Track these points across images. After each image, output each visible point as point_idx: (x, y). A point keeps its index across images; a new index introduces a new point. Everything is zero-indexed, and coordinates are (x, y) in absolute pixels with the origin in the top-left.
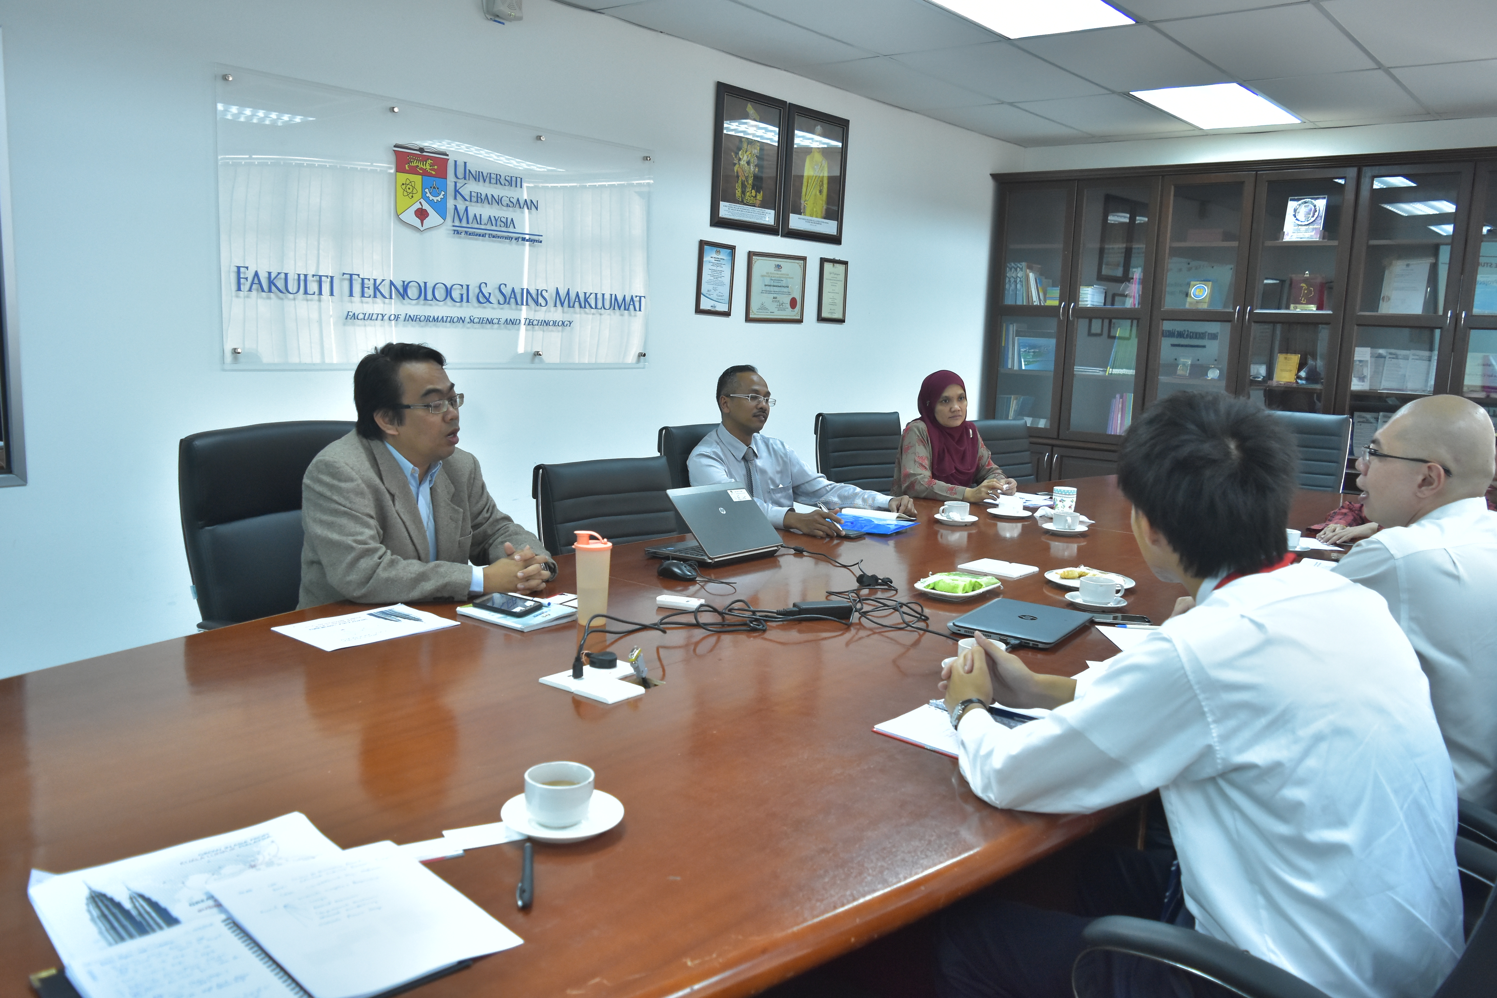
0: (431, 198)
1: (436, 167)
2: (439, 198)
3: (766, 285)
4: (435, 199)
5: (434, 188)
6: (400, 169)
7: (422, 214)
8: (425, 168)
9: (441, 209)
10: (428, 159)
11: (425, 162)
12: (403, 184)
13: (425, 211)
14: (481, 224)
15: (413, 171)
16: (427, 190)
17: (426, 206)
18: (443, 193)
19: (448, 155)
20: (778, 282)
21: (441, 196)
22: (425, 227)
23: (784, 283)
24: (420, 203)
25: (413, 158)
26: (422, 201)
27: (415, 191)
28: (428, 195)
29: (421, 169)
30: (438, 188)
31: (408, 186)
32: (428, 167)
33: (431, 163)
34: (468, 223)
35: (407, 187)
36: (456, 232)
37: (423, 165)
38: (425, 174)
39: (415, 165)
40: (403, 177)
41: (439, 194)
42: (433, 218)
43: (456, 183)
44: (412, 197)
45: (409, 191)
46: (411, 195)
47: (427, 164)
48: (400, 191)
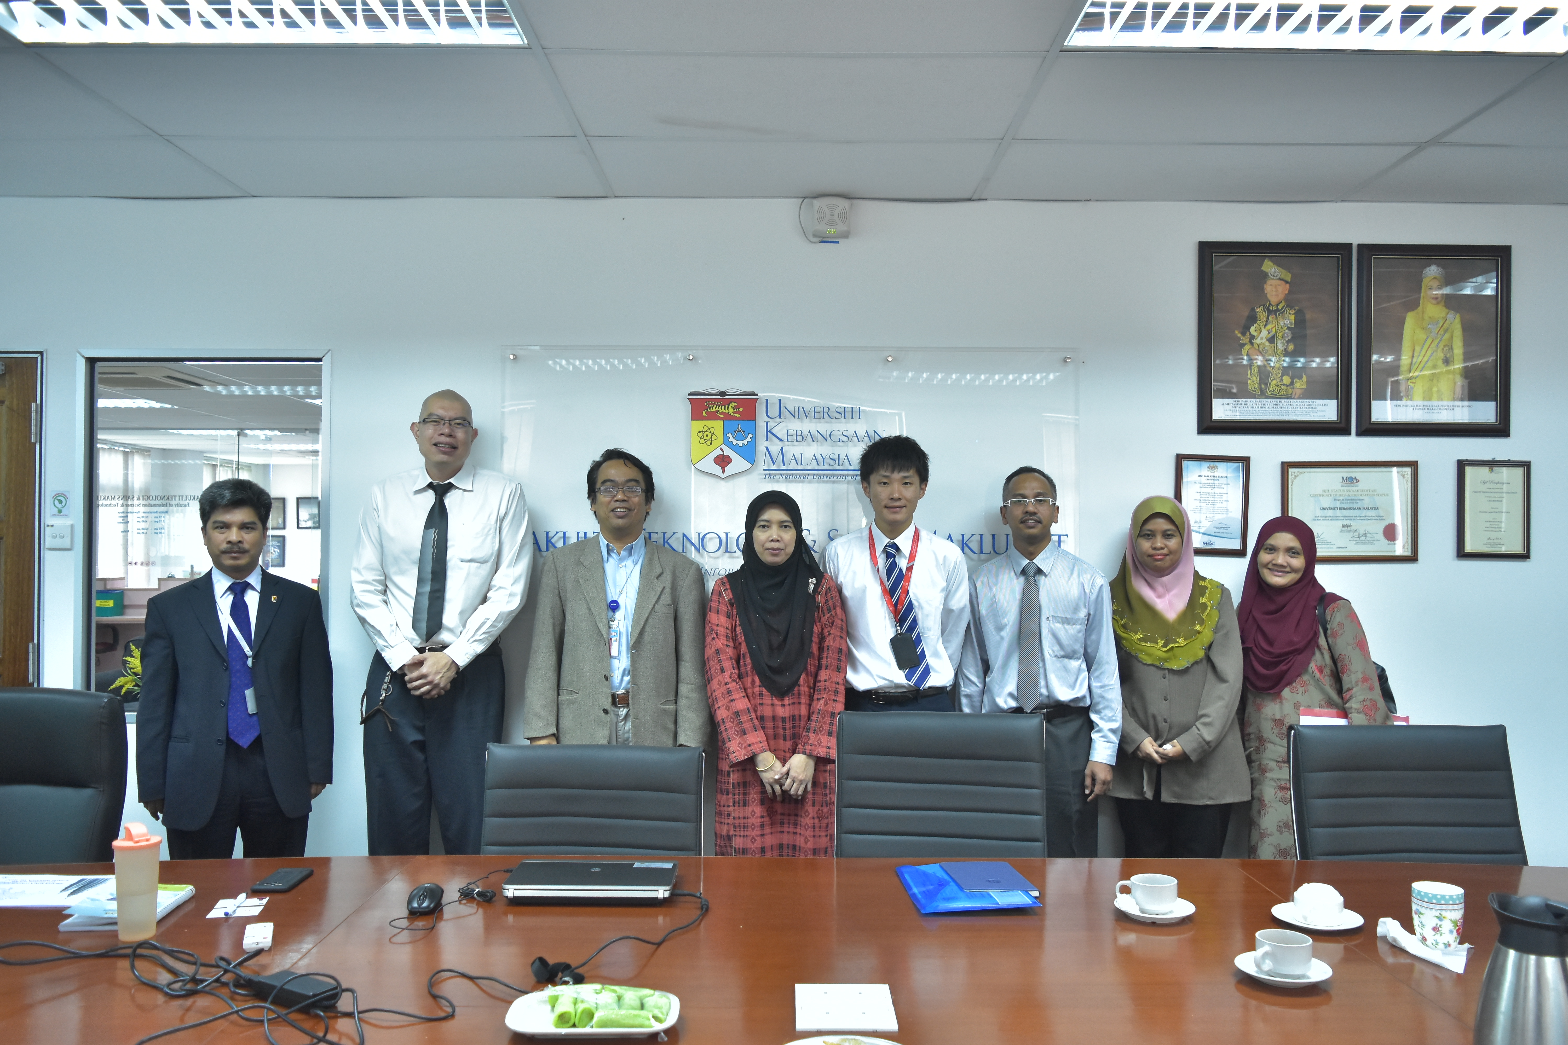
0: (735, 442)
1: (741, 409)
2: (745, 442)
3: (1322, 509)
4: (740, 443)
5: (739, 431)
6: (696, 415)
7: (723, 461)
8: (727, 411)
9: (749, 454)
10: (731, 402)
11: (727, 406)
12: (700, 432)
13: (728, 457)
14: (801, 464)
15: (713, 417)
16: (729, 435)
17: (728, 452)
18: (750, 436)
19: (757, 395)
20: (1353, 503)
21: (748, 439)
22: (726, 474)
23: (1367, 502)
24: (721, 449)
25: (712, 404)
26: (723, 447)
27: (714, 437)
28: (731, 439)
29: (722, 413)
30: (744, 432)
31: (706, 433)
32: (731, 410)
33: (735, 406)
34: (784, 465)
35: (705, 435)
36: (767, 476)
37: (725, 409)
38: (727, 418)
39: (714, 410)
40: (699, 425)
41: (746, 438)
42: (738, 463)
43: (767, 423)
44: (711, 444)
45: (708, 438)
46: (710, 441)
47: (730, 407)
48: (695, 439)
